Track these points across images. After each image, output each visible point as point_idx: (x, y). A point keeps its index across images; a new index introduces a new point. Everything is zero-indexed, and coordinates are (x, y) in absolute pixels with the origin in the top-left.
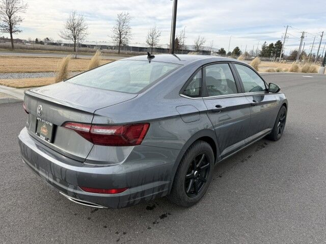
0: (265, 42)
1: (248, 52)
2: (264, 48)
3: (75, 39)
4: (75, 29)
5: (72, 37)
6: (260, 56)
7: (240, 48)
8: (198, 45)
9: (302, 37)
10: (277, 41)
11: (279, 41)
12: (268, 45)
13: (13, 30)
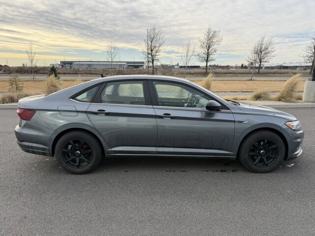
3: (261, 62)
4: (261, 52)
5: (258, 61)
13: (209, 60)
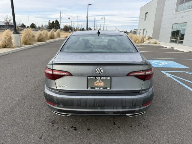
0: (50, 21)
1: (40, 26)
2: (49, 23)
6: (48, 28)
7: (34, 24)
8: (8, 22)
9: (69, 18)
10: (56, 20)
11: (57, 20)
12: (51, 22)
